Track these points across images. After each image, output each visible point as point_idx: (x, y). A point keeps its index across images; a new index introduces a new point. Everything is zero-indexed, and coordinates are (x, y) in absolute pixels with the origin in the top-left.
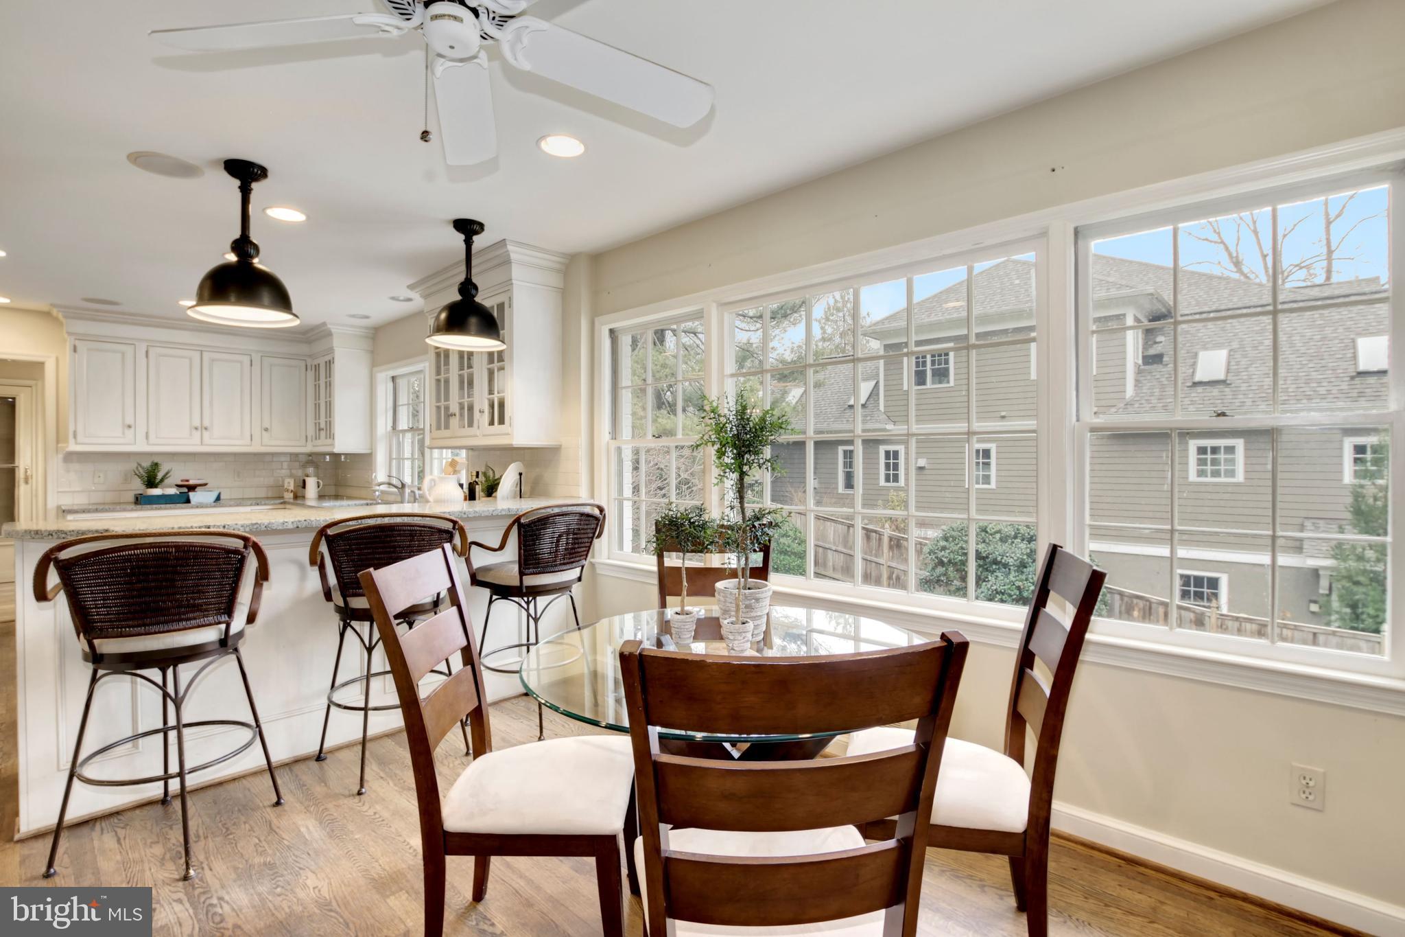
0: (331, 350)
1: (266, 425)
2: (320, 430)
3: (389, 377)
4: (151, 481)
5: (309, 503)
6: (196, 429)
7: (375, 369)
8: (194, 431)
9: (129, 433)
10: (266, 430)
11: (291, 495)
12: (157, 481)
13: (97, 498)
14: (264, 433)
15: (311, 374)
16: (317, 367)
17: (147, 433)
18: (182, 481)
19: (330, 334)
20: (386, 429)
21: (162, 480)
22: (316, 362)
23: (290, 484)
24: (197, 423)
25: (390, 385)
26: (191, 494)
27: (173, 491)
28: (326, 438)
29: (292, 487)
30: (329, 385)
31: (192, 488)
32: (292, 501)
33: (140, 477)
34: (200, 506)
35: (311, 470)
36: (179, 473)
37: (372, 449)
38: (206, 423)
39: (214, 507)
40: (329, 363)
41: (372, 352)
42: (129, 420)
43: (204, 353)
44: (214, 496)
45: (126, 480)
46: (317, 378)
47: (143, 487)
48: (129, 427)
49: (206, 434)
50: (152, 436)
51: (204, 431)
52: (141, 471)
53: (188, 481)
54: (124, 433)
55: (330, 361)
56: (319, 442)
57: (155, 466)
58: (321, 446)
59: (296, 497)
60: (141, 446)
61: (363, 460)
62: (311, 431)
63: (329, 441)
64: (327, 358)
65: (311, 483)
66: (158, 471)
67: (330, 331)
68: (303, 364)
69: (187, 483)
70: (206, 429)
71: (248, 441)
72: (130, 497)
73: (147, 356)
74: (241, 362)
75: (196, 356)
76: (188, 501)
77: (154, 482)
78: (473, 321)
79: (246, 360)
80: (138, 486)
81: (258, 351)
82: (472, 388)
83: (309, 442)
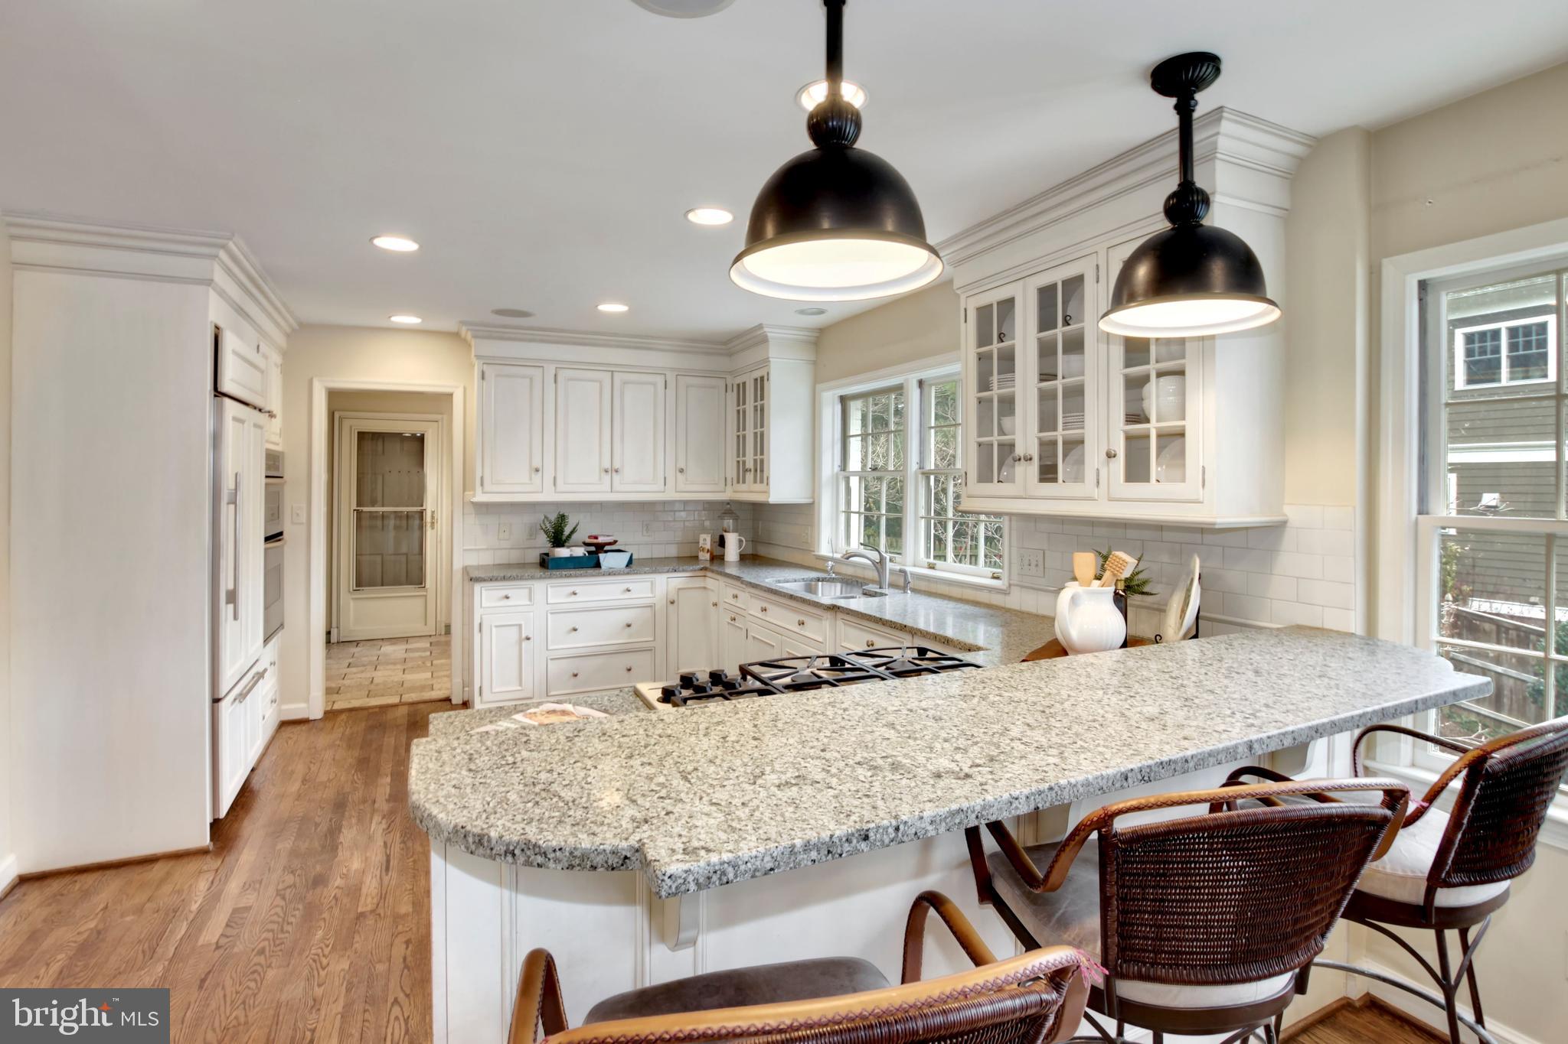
0: (766, 362)
1: (681, 465)
2: (746, 471)
3: (836, 396)
4: (558, 539)
5: (729, 570)
6: (606, 471)
7: (819, 387)
8: (603, 474)
9: (537, 478)
10: (681, 471)
11: (708, 556)
12: (564, 538)
13: (502, 557)
14: (679, 474)
15: (732, 397)
16: (741, 388)
17: (555, 478)
18: (590, 537)
19: (764, 340)
20: (833, 468)
21: (569, 536)
22: (739, 380)
23: (706, 541)
24: (607, 465)
25: (838, 408)
26: (602, 556)
27: (580, 552)
28: (755, 482)
29: (708, 546)
30: (761, 411)
31: (600, 548)
32: (708, 565)
33: (546, 532)
34: (612, 573)
35: (729, 522)
36: (585, 528)
37: (813, 498)
38: (616, 465)
39: (628, 574)
40: (761, 384)
41: (815, 363)
42: (537, 463)
43: (615, 374)
44: (625, 558)
45: (531, 535)
46: (741, 400)
47: (550, 545)
48: (537, 470)
49: (616, 477)
50: (559, 481)
51: (614, 473)
52: (548, 525)
53: (596, 538)
54: (531, 479)
55: (762, 378)
56: (742, 487)
57: (562, 518)
58: (749, 492)
59: (713, 558)
60: (548, 496)
61: (803, 513)
62: (731, 472)
63: (758, 487)
64: (757, 374)
65: (732, 540)
66: (565, 526)
67: (766, 336)
68: (721, 383)
69: (595, 541)
70: (617, 471)
71: (662, 487)
72: (534, 556)
73: (556, 382)
74: (654, 384)
75: (607, 376)
76: (598, 565)
77: (561, 539)
78: (1218, 269)
79: (660, 380)
80: (543, 542)
81: (673, 369)
82: (1081, 409)
83: (729, 487)
